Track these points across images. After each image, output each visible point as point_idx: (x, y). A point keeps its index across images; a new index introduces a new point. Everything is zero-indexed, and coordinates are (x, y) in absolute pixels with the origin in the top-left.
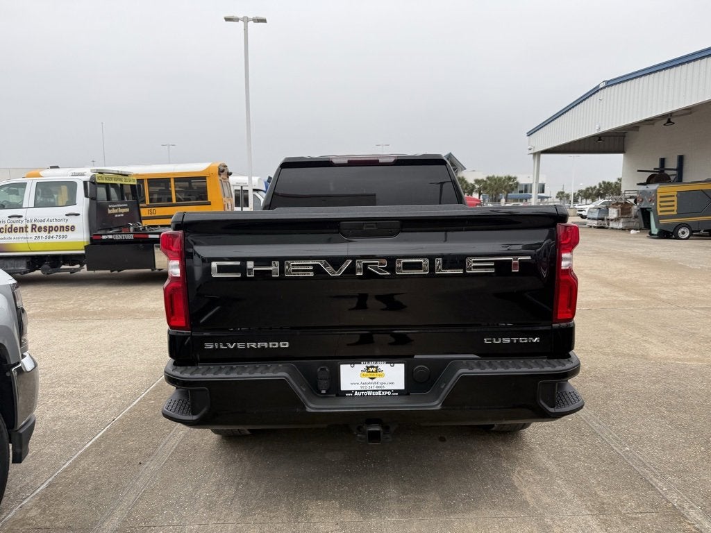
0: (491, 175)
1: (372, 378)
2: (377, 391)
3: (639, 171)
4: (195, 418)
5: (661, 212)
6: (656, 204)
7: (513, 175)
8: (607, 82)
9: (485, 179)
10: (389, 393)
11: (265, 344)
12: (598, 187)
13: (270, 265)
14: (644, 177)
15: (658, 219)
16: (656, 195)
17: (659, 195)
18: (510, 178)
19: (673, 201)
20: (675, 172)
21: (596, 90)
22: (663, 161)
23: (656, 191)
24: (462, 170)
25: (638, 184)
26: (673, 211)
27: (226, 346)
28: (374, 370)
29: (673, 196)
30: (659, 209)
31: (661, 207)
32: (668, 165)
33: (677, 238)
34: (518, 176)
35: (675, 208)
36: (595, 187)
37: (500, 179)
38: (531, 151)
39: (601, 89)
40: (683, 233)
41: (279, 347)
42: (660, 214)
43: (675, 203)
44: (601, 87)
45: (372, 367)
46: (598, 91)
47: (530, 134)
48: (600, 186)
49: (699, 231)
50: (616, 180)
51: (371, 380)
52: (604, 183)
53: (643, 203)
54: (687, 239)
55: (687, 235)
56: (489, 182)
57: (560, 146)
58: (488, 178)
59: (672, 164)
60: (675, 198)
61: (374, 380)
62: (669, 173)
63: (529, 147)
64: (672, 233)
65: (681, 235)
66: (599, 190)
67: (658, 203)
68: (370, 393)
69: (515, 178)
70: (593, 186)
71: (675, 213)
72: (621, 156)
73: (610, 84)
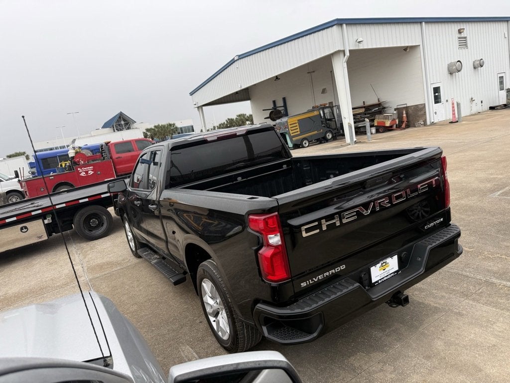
0: (157, 125)
1: (384, 270)
2: (388, 276)
3: (263, 110)
4: (315, 335)
5: (292, 133)
6: (289, 130)
7: (172, 123)
8: (239, 56)
9: (153, 128)
10: (393, 275)
11: (333, 271)
12: (226, 123)
13: (334, 219)
14: (267, 114)
15: (291, 138)
16: (288, 124)
17: (289, 124)
18: (170, 125)
19: (297, 126)
20: (283, 108)
21: (232, 62)
22: (274, 102)
23: (287, 122)
24: (133, 123)
25: (265, 118)
26: (298, 132)
27: (314, 281)
28: (385, 264)
29: (296, 123)
30: (291, 132)
31: (292, 130)
32: (278, 105)
33: (303, 147)
34: (175, 122)
35: (298, 130)
36: (224, 123)
37: (164, 126)
38: (196, 106)
39: (236, 60)
40: (305, 143)
41: (341, 270)
42: (292, 135)
43: (298, 127)
44: (235, 59)
45: (384, 263)
46: (234, 62)
47: (192, 94)
48: (227, 122)
49: (312, 141)
50: (236, 117)
51: (384, 271)
52: (229, 119)
53: (281, 130)
54: (307, 147)
55: (307, 144)
56: (156, 129)
57: (216, 101)
58: (155, 127)
59: (280, 103)
60: (297, 124)
61: (385, 270)
62: (280, 109)
63: (194, 103)
64: (300, 145)
65: (304, 145)
66: (227, 124)
67: (290, 129)
68: (385, 279)
69: (174, 124)
70: (223, 123)
71: (299, 133)
72: (249, 102)
73: (241, 57)
